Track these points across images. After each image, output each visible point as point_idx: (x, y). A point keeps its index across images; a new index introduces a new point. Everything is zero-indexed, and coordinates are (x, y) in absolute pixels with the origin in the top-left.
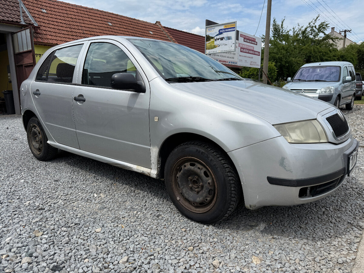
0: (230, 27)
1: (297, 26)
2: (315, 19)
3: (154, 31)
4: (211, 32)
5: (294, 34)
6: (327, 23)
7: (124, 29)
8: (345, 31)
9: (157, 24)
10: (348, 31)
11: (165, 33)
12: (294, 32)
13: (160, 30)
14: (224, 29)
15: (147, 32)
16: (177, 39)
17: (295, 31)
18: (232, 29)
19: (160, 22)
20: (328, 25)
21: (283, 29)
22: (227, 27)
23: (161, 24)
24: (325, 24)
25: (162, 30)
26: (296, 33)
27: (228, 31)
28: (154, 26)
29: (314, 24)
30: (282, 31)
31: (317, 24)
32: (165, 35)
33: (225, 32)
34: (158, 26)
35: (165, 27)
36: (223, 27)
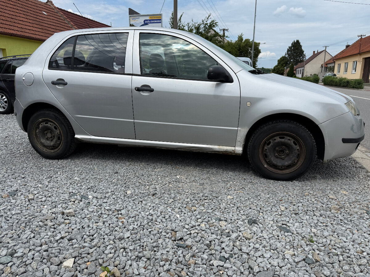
0: (155, 19)
1: (192, 22)
2: (207, 17)
3: (48, 11)
4: (135, 22)
5: (188, 29)
6: (216, 22)
7: (11, 6)
8: (224, 30)
9: (48, 3)
10: (226, 30)
11: (60, 15)
12: (189, 28)
13: (53, 10)
14: (149, 20)
15: (40, 12)
16: (76, 23)
17: (190, 26)
18: (158, 21)
19: (52, 2)
20: (217, 24)
21: (181, 23)
22: (152, 19)
23: (54, 4)
24: (214, 22)
25: (55, 11)
26: (190, 28)
27: (153, 23)
28: (45, 5)
29: (207, 22)
30: (180, 25)
31: (209, 22)
32: (60, 18)
33: (151, 23)
34: (50, 5)
35: (58, 8)
36: (148, 18)
